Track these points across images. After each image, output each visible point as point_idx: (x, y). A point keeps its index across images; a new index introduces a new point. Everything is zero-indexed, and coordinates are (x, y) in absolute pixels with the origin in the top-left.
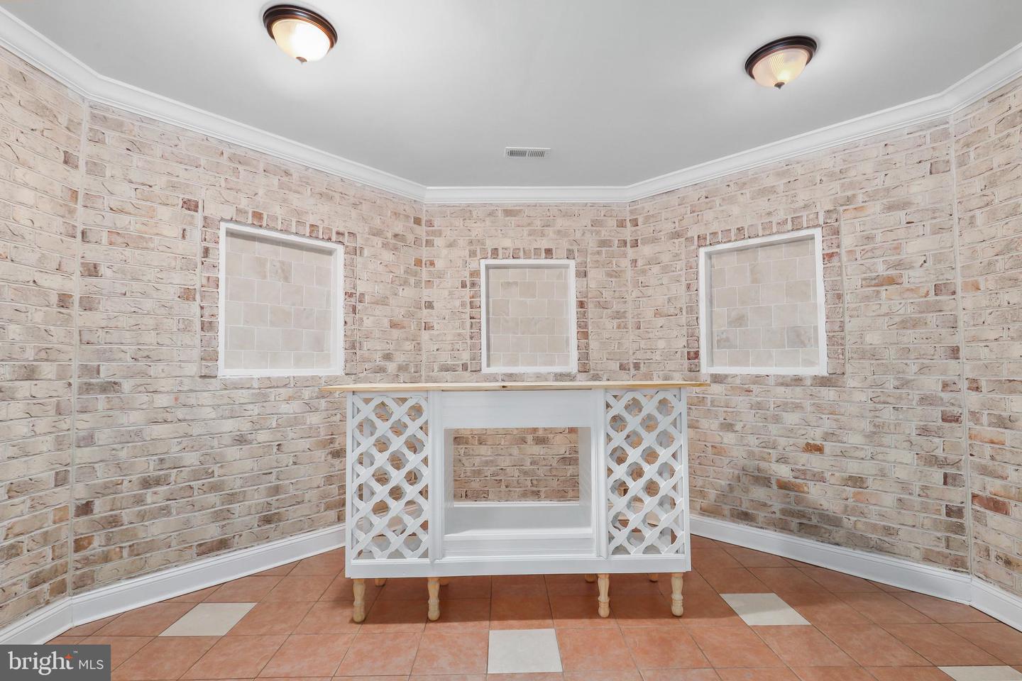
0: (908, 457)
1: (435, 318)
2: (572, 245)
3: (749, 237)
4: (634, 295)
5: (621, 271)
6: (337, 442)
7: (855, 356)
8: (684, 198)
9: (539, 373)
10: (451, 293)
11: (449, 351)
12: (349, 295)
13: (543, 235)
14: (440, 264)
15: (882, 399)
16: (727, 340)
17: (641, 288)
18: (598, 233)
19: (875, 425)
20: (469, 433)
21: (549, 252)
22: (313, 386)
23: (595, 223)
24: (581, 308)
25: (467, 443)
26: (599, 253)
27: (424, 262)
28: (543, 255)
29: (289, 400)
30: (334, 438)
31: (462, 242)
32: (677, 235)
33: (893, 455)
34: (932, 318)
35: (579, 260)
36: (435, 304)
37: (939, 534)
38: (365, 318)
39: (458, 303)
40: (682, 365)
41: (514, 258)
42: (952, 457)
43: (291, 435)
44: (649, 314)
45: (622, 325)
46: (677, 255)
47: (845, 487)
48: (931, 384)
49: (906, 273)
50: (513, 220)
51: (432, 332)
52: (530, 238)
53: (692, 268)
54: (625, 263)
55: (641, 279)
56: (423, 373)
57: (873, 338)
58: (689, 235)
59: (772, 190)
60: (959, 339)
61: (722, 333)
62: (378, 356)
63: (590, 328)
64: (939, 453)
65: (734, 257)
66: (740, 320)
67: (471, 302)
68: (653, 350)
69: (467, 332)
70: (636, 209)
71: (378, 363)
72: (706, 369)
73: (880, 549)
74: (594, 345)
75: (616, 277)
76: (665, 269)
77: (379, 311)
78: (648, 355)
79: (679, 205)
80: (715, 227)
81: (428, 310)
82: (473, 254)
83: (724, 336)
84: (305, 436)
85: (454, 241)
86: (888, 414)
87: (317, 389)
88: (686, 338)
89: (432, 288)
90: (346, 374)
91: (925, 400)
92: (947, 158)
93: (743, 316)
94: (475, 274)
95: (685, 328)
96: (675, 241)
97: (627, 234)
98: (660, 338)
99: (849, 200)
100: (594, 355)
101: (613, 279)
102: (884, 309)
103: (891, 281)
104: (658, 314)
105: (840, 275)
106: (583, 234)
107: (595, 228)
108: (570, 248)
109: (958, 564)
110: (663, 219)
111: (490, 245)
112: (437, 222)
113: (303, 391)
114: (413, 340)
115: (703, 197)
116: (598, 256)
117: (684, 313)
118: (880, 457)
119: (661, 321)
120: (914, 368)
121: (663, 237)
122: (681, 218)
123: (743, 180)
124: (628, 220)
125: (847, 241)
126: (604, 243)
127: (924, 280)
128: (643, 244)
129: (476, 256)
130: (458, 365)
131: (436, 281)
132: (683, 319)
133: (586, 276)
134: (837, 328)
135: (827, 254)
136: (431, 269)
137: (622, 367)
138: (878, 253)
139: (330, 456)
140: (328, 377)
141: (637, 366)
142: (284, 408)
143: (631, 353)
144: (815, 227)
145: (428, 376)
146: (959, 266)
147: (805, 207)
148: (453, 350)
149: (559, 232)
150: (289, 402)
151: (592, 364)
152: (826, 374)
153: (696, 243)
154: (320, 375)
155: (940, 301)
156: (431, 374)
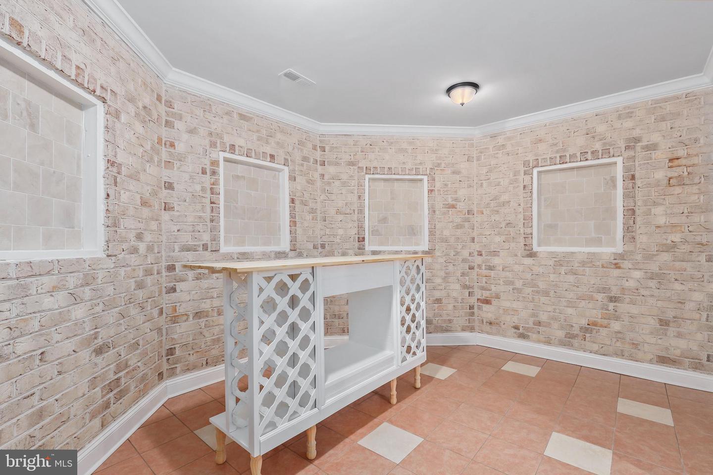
0: (458, 287)
1: (176, 199)
2: (286, 155)
3: (394, 174)
4: (322, 198)
5: (315, 181)
6: (100, 337)
7: (439, 241)
8: (357, 141)
9: (264, 252)
10: (191, 178)
11: (190, 232)
12: (111, 163)
13: (267, 143)
14: (180, 147)
15: (448, 261)
16: (377, 231)
17: (326, 194)
18: (302, 150)
19: (446, 273)
20: (210, 307)
21: (272, 157)
22: (79, 271)
23: (301, 143)
24: (293, 203)
25: (207, 316)
26: (302, 165)
27: (163, 142)
28: (269, 159)
29: (52, 292)
30: (98, 332)
31: (202, 131)
32: (351, 164)
33: (452, 286)
34: (466, 224)
35: (291, 168)
36: (175, 185)
37: (466, 318)
38: (122, 192)
39: (198, 188)
40: (354, 245)
41: (247, 156)
42: (472, 284)
43: (56, 337)
44: (332, 211)
45: (315, 217)
46: (351, 176)
47: (435, 305)
48: (465, 253)
49: (458, 203)
50: (245, 124)
51: (172, 213)
52: (259, 142)
53: (360, 185)
54: (317, 176)
55: (327, 188)
56: (163, 253)
57: (446, 233)
58: (360, 165)
59: (406, 151)
60: (475, 234)
61: (375, 227)
62: (132, 236)
63: (297, 218)
64: (467, 283)
65: (382, 184)
66: (384, 220)
67: (211, 189)
68: (335, 236)
69: (207, 215)
70: (324, 140)
71: (132, 243)
72: (368, 247)
73: (447, 331)
74: (299, 231)
75: (311, 184)
76: (344, 184)
77: (132, 185)
78: (332, 239)
79: (354, 145)
80: (375, 164)
81: (168, 191)
82: (213, 145)
83: (376, 228)
84: (71, 335)
85: (195, 128)
86: (451, 268)
87: (81, 275)
88: (357, 229)
89: (173, 169)
90: (108, 256)
91: (464, 261)
92: (473, 156)
93: (386, 218)
94: (215, 163)
95: (357, 222)
96: (351, 167)
97: (318, 155)
98: (340, 228)
99: (439, 165)
100: (299, 238)
101: (310, 185)
102: (451, 220)
103: (453, 207)
104: (338, 212)
105: (435, 201)
106: (293, 149)
107: (300, 146)
108: (286, 157)
109: (472, 329)
110: (343, 151)
111: (228, 140)
112: (178, 106)
113: (68, 279)
114: (156, 220)
115: (369, 145)
116: (301, 167)
117: (356, 213)
118: (448, 288)
119: (340, 217)
120: (460, 247)
121: (343, 163)
122: (355, 153)
123: (392, 140)
124: (318, 147)
125: (438, 185)
126: (305, 159)
127: (464, 207)
128: (329, 165)
129: (216, 147)
130: (199, 246)
131: (177, 164)
132: (355, 217)
133: (295, 180)
134: (433, 227)
135: (430, 190)
136: (171, 150)
137: (315, 247)
138: (449, 193)
139: (94, 354)
140: (92, 259)
141: (323, 246)
142: (48, 302)
143: (319, 237)
144: (425, 175)
145: (169, 256)
146: (475, 203)
147: (421, 163)
148: (194, 231)
149: (278, 143)
150: (53, 294)
151: (298, 245)
152: (428, 250)
153: (365, 171)
154: (84, 257)
155: (470, 217)
156: (172, 254)
